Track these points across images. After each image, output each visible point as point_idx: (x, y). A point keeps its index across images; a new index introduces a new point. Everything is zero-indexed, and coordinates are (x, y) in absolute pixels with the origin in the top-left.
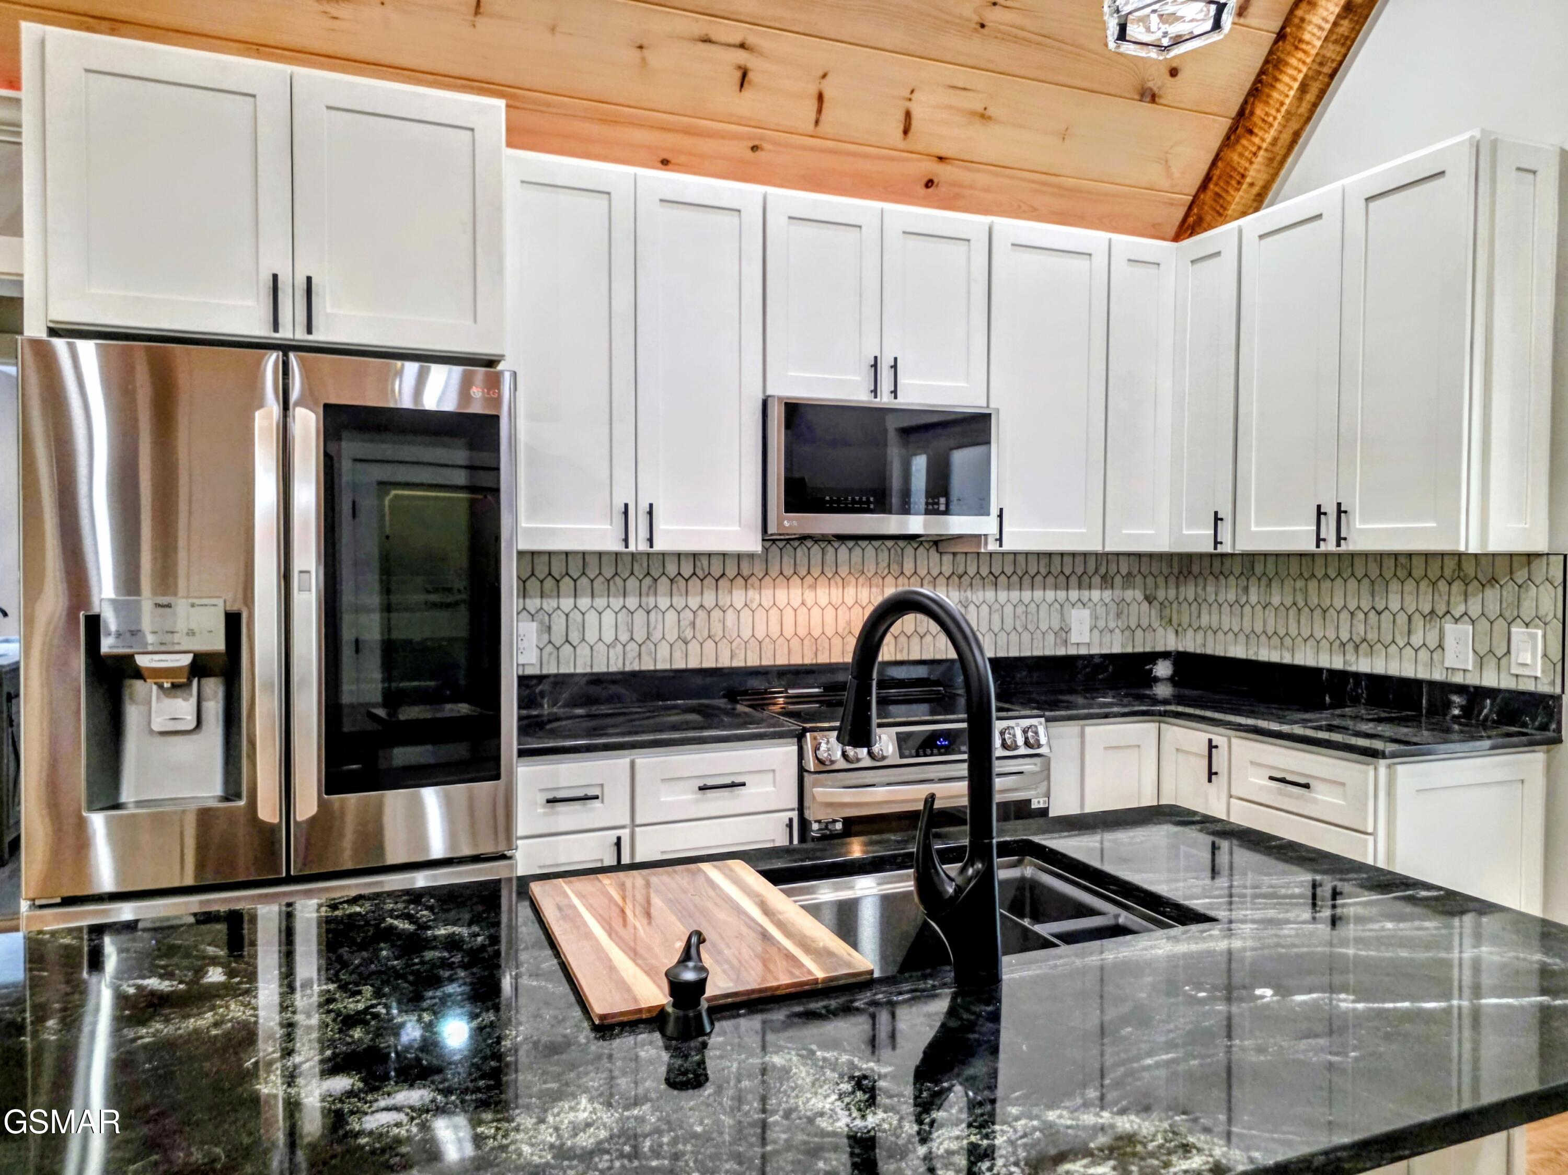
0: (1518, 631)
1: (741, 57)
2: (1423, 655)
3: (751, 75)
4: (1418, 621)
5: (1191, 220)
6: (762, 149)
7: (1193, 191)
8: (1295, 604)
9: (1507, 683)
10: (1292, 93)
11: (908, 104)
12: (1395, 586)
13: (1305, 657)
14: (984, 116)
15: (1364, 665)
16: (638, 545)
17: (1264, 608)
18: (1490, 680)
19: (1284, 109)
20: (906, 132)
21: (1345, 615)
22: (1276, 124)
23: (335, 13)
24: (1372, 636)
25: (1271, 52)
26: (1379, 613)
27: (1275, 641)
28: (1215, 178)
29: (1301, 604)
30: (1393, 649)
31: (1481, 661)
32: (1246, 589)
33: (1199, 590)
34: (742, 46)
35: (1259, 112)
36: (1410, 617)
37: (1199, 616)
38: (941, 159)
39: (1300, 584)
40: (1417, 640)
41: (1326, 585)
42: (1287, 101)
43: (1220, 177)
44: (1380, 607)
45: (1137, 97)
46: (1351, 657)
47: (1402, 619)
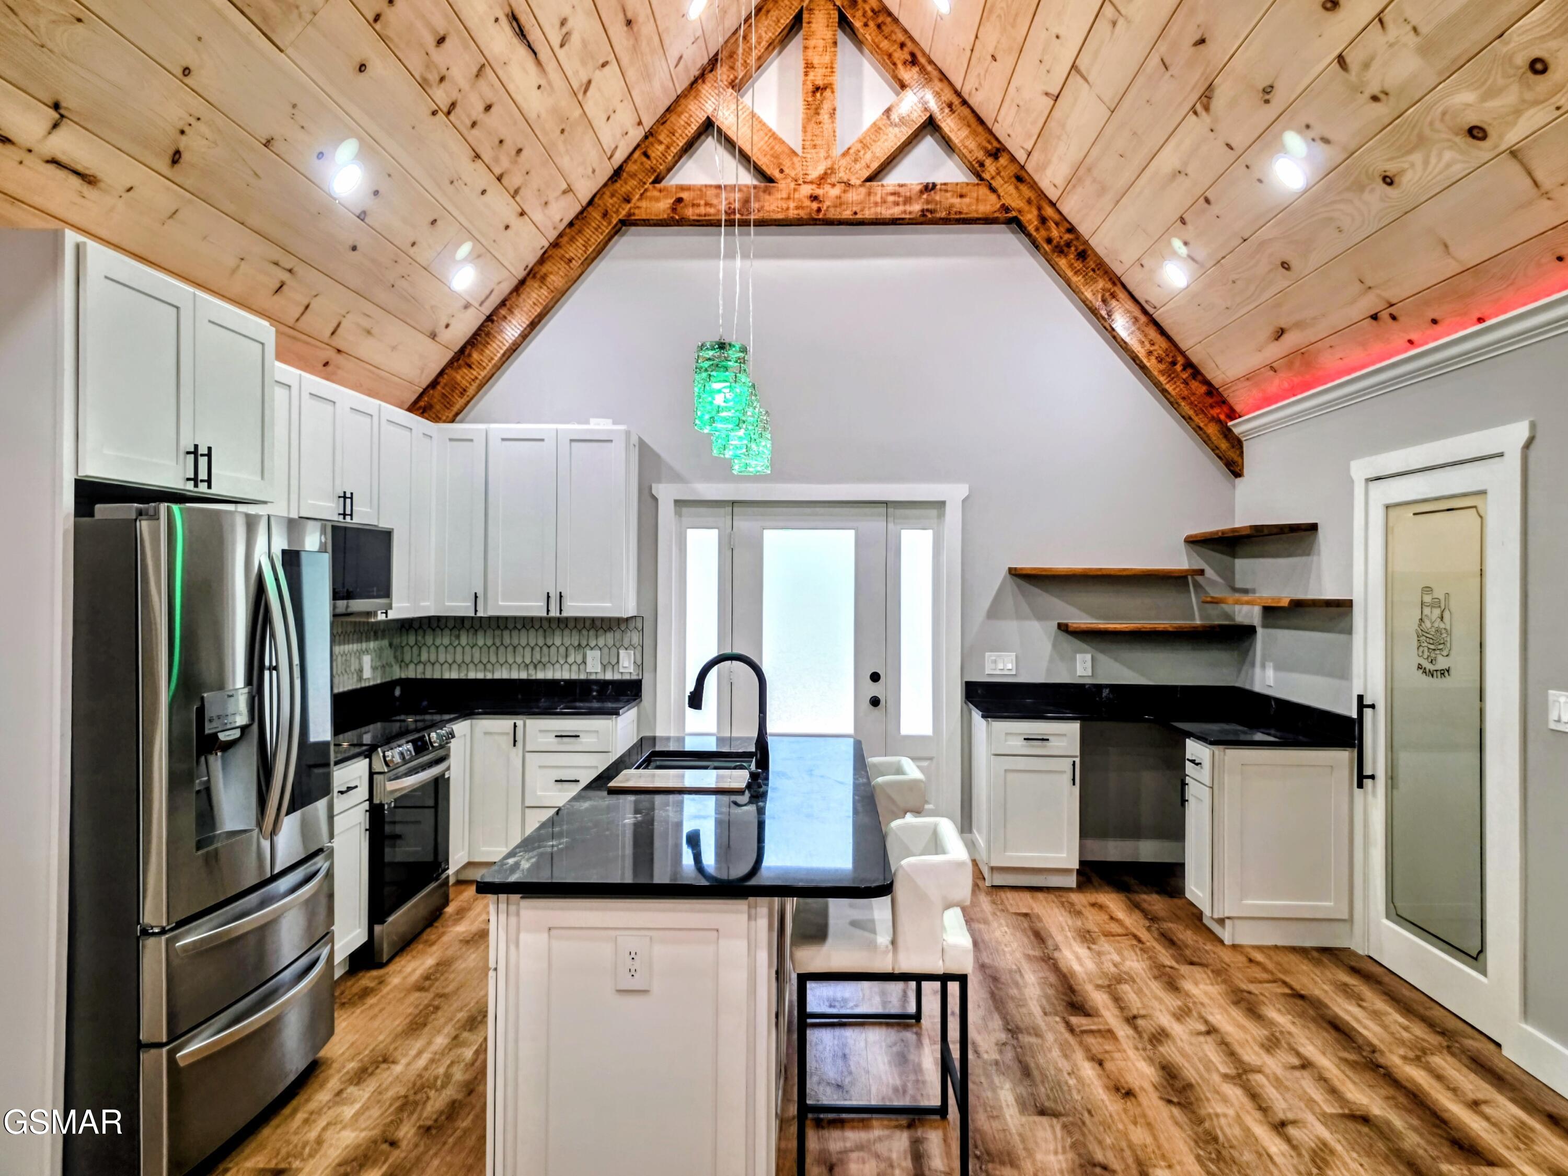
0: (622, 652)
1: (285, 276)
2: (575, 667)
3: (284, 287)
4: (572, 651)
5: (422, 404)
7: (424, 386)
8: (494, 644)
9: (617, 677)
10: (499, 355)
11: (342, 319)
12: (558, 633)
13: (502, 674)
14: (369, 332)
15: (540, 675)
17: (472, 648)
18: (609, 676)
19: (493, 362)
20: (333, 333)
21: (528, 650)
22: (488, 368)
24: (545, 660)
25: (482, 325)
26: (549, 647)
27: (481, 666)
28: (442, 384)
29: (498, 644)
30: (557, 666)
31: (604, 667)
32: (458, 637)
33: (420, 638)
34: (290, 271)
35: (475, 356)
36: (567, 648)
37: (419, 655)
38: (339, 351)
39: (498, 632)
40: (571, 660)
41: (515, 633)
42: (496, 358)
43: (446, 385)
44: (549, 643)
46: (532, 671)
47: (562, 650)
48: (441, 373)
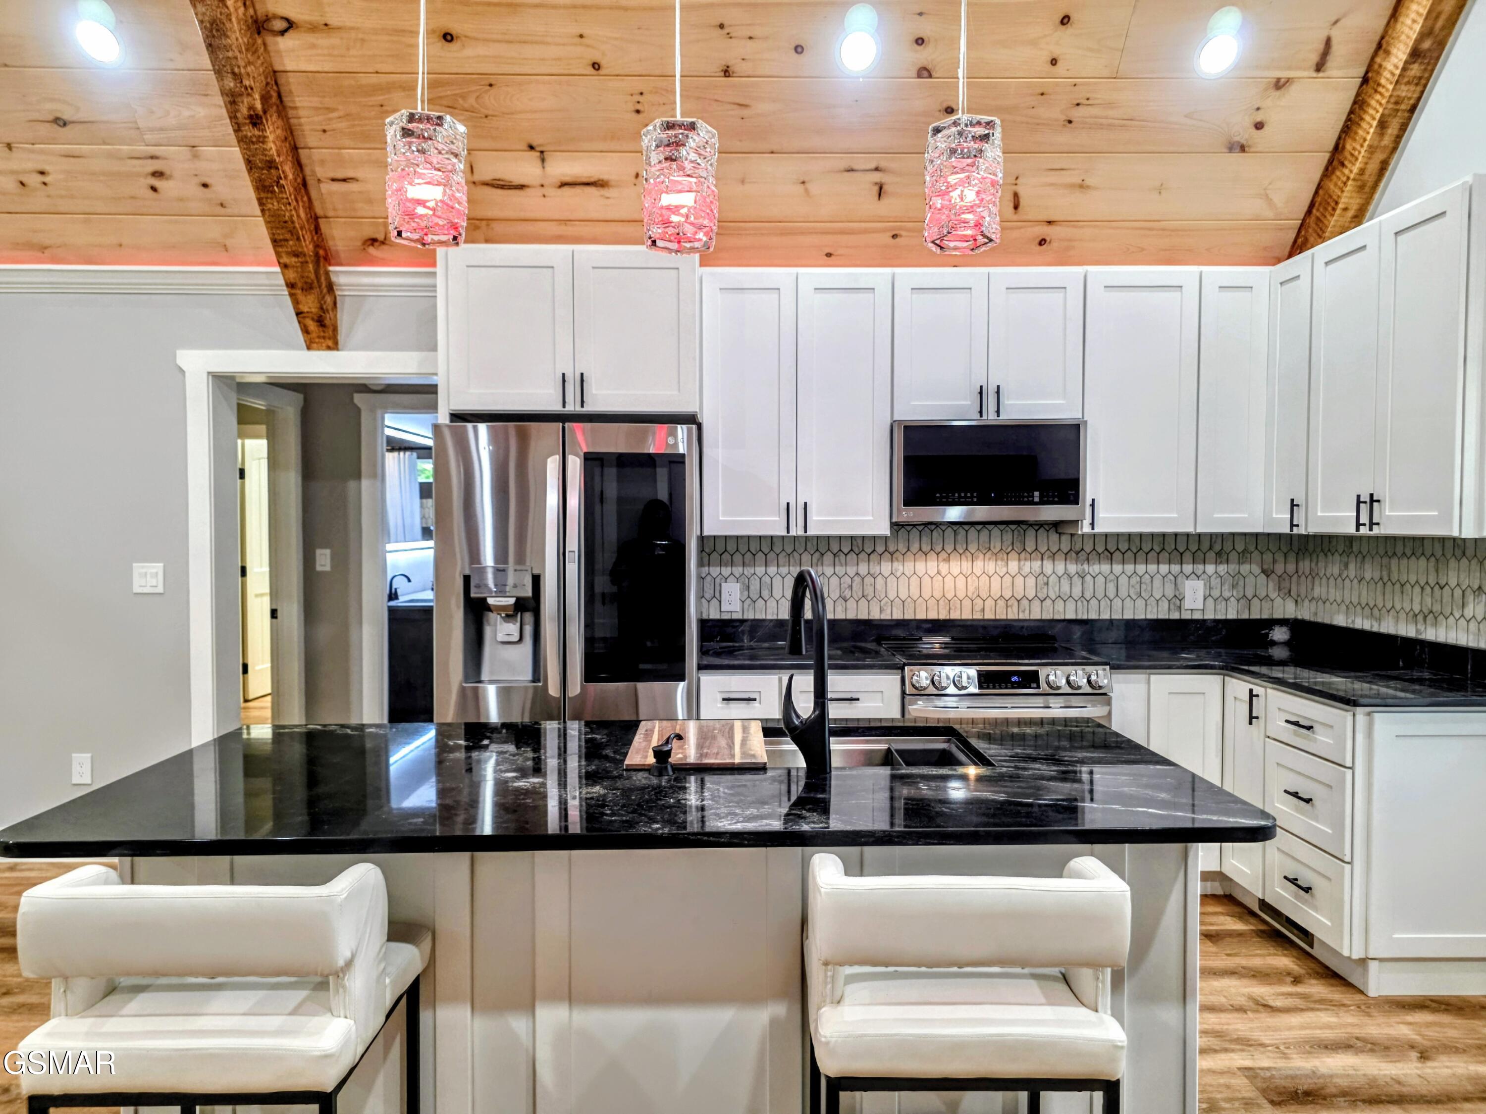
1: (877, 177)
2: (1473, 625)
3: (885, 188)
4: (1470, 598)
5: (1300, 240)
6: (901, 236)
7: (1302, 216)
8: (1381, 579)
10: (1372, 130)
11: (1014, 188)
12: (1453, 563)
13: (1388, 627)
14: (1082, 186)
15: (1431, 634)
16: (797, 530)
17: (1360, 582)
19: (1367, 143)
20: (1016, 207)
21: (1417, 589)
22: (1360, 159)
23: (607, 195)
24: (1437, 608)
25: (1358, 94)
26: (1442, 588)
27: (1367, 611)
28: (1317, 204)
29: (1386, 579)
30: (1451, 620)
32: (1346, 566)
33: (1313, 565)
34: (877, 169)
35: (1348, 147)
36: (1463, 591)
37: (1313, 589)
38: (1049, 222)
39: (1385, 560)
40: (1469, 613)
41: (1404, 561)
42: (1369, 137)
43: (1320, 204)
44: (1443, 582)
45: (1226, 150)
46: (1421, 627)
47: (1458, 592)
48: (1319, 187)
